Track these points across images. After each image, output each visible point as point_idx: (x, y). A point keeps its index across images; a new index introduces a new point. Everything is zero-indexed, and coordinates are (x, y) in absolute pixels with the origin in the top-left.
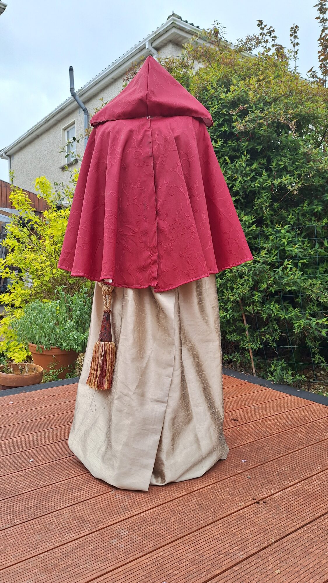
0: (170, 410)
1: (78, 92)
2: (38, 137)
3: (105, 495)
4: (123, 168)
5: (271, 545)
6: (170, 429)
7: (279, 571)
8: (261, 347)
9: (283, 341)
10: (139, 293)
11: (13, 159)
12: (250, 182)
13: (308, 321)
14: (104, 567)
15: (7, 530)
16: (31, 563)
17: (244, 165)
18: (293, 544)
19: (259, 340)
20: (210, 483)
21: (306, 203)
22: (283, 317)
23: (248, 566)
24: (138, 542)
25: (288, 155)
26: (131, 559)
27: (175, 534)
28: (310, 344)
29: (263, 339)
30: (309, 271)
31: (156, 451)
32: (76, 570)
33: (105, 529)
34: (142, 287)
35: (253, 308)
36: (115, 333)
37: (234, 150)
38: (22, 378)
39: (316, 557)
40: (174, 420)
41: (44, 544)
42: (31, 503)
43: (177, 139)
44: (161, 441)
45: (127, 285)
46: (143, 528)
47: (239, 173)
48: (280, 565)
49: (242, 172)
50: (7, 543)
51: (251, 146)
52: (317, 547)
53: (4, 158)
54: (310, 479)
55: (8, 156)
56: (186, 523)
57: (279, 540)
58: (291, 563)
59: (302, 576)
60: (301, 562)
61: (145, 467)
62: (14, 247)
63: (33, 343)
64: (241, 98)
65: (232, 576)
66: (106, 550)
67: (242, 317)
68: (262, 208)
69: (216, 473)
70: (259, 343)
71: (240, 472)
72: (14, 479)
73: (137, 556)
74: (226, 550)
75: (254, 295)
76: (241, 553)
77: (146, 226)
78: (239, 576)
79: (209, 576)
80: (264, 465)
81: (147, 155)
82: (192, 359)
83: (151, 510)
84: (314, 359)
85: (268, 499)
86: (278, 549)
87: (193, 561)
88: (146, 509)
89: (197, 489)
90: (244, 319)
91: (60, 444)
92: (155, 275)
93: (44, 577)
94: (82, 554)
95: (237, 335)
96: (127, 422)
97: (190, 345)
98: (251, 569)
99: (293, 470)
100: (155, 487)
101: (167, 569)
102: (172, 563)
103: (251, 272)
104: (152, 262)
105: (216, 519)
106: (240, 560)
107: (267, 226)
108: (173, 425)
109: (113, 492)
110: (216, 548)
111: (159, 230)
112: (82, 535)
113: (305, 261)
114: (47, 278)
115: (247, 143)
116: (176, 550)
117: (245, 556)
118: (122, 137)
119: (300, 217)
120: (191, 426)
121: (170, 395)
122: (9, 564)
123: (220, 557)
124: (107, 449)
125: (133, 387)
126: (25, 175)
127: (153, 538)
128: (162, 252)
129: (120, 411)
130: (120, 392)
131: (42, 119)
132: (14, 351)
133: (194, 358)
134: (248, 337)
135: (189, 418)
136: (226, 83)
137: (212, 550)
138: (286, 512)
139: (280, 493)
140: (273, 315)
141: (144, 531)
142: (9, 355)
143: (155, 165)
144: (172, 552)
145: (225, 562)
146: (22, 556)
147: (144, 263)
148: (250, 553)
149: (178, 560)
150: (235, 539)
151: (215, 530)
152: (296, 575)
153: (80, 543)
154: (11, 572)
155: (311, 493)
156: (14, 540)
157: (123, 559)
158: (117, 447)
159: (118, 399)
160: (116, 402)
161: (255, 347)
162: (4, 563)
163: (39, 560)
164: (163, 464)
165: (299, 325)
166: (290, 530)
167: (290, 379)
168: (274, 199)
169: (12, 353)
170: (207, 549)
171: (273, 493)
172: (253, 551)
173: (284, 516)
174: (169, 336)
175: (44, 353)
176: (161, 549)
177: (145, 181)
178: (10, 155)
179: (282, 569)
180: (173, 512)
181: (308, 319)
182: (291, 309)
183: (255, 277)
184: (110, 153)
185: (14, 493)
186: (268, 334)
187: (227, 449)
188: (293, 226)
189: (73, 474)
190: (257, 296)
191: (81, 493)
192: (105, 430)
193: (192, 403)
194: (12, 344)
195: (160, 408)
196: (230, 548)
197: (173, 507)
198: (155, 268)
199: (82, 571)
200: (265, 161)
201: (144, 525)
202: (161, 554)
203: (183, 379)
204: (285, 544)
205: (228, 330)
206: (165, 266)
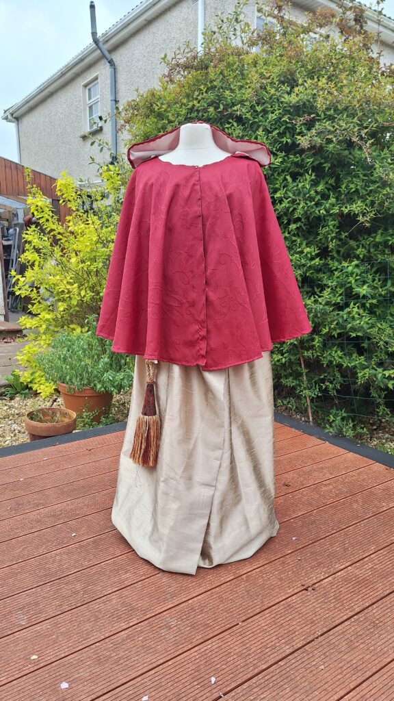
0: (218, 494)
1: (102, 37)
2: (51, 94)
3: (152, 578)
4: (169, 229)
5: (317, 638)
6: (218, 513)
7: (322, 667)
8: (319, 395)
9: (345, 390)
10: (186, 370)
11: (21, 122)
12: (314, 207)
13: (374, 371)
14: (155, 660)
15: (57, 617)
16: (85, 654)
17: (308, 187)
18: (339, 638)
19: (317, 386)
20: (258, 566)
21: (380, 232)
22: (345, 365)
23: (293, 661)
24: (187, 633)
25: (361, 176)
26: (180, 652)
27: (223, 625)
28: (374, 394)
29: (322, 386)
30: (379, 312)
31: (203, 536)
32: (128, 662)
33: (154, 618)
34: (190, 364)
35: (312, 353)
36: (159, 406)
37: (297, 164)
38: (55, 427)
39: (361, 651)
40: (222, 503)
41: (95, 634)
42: (78, 586)
43: (229, 197)
44: (208, 525)
45: (172, 361)
46: (191, 617)
47: (302, 195)
48: (325, 660)
49: (305, 195)
50: (59, 632)
51: (317, 162)
52: (362, 641)
53: (11, 121)
54: (362, 562)
55: (15, 118)
56: (234, 612)
57: (326, 632)
58: (335, 659)
59: (344, 673)
60: (345, 657)
61: (192, 551)
62: (35, 261)
63: (63, 383)
64: (307, 103)
65: (278, 671)
66: (156, 641)
67: (299, 359)
68: (327, 238)
69: (265, 553)
70: (318, 390)
71: (290, 551)
72: (58, 558)
73: (186, 649)
74: (273, 644)
75: (313, 340)
76: (288, 647)
77: (193, 296)
78: (284, 672)
79: (256, 671)
80: (315, 544)
81: (195, 215)
82: (242, 437)
83: (199, 597)
84: (378, 410)
85: (317, 585)
86: (324, 643)
87: (240, 655)
88: (194, 595)
89: (245, 572)
90: (302, 362)
91: (102, 514)
92: (203, 352)
93: (98, 670)
94: (133, 645)
95: (293, 379)
96: (174, 506)
97: (240, 422)
98: (296, 664)
99: (345, 550)
100: (203, 569)
101: (216, 663)
102: (221, 656)
103: (312, 315)
104: (200, 338)
105: (264, 608)
106: (286, 654)
107: (333, 258)
108: (221, 508)
109: (160, 575)
110: (262, 641)
111: (208, 302)
112: (131, 624)
113: (374, 301)
114: (74, 302)
115: (311, 160)
116: (224, 642)
117: (291, 650)
118: (167, 193)
119: (372, 250)
120: (240, 507)
121: (219, 478)
122: (63, 655)
123: (267, 651)
124: (153, 530)
125: (180, 471)
126: (37, 144)
127: (201, 629)
128: (211, 327)
129: (167, 494)
130: (166, 475)
131: (56, 71)
132: (41, 382)
133: (244, 435)
134: (306, 383)
135: (237, 498)
136: (290, 81)
137: (259, 643)
138: (334, 600)
139: (330, 578)
140: (334, 363)
141: (191, 621)
142: (35, 387)
143: (204, 225)
144: (220, 645)
145: (272, 656)
146: (74, 646)
147: (190, 338)
148: (296, 647)
149: (226, 653)
150: (282, 631)
151: (262, 621)
152: (340, 670)
153: (130, 633)
154: (66, 663)
155: (361, 578)
156: (64, 629)
157: (172, 651)
158: (165, 531)
159: (164, 481)
160: (162, 484)
161: (313, 395)
162: (58, 654)
163: (92, 651)
164: (210, 547)
165: (363, 375)
166: (338, 622)
167: (350, 433)
168: (341, 227)
169: (37, 385)
170: (253, 642)
171: (322, 578)
172: (299, 645)
173: (332, 605)
174: (218, 418)
175: (77, 395)
176: (210, 642)
177: (193, 245)
178: (17, 116)
179: (326, 665)
180: (221, 599)
181: (373, 368)
182: (355, 355)
183: (316, 320)
184: (154, 213)
185: (60, 575)
186: (328, 382)
187: (277, 527)
188: (362, 260)
189: (118, 552)
190: (317, 340)
191: (128, 575)
192: (151, 509)
193: (241, 483)
194: (37, 374)
195: (208, 492)
196: (277, 641)
197: (221, 594)
198: (203, 345)
199: (133, 663)
200: (333, 180)
201: (192, 614)
202: (209, 646)
203: (232, 461)
204: (331, 638)
205: (283, 373)
206: (214, 342)
